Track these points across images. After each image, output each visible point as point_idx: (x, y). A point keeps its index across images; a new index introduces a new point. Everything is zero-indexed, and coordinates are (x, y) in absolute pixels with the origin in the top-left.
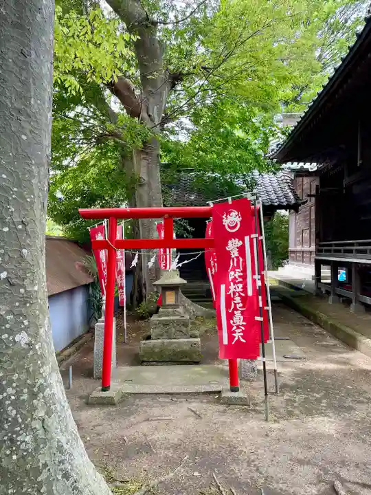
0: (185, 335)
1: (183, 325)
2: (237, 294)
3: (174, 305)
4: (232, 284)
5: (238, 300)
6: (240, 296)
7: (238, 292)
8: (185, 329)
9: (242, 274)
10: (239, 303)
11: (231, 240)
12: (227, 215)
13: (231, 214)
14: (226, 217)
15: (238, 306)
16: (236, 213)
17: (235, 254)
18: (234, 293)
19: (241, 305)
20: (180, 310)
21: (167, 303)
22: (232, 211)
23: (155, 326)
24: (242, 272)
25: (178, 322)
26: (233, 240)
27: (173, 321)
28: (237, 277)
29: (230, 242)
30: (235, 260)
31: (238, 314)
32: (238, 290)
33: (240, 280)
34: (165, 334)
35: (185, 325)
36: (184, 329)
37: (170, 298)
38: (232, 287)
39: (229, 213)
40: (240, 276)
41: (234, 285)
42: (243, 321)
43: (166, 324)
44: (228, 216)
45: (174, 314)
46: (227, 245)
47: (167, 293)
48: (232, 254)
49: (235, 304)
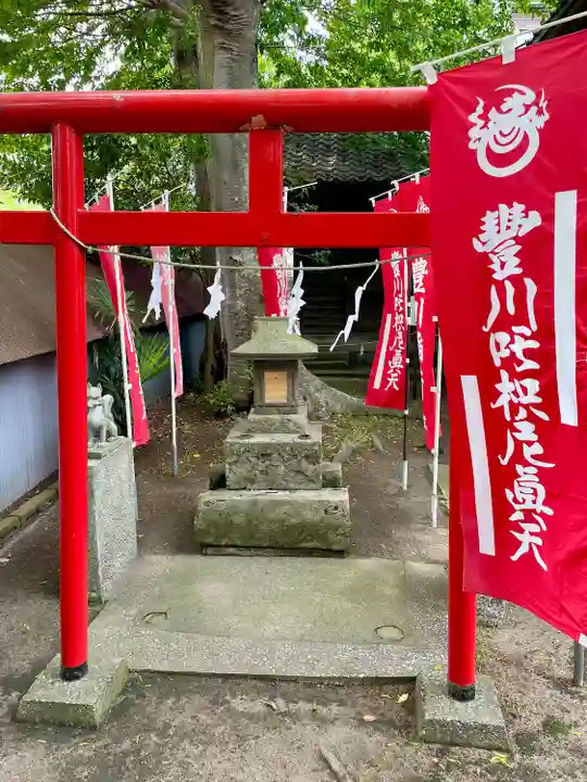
0: (310, 481)
1: (307, 457)
2: (523, 413)
3: (284, 406)
4: (504, 375)
5: (526, 431)
6: (531, 418)
7: (526, 407)
8: (312, 467)
9: (534, 344)
10: (530, 443)
11: (495, 208)
12: (487, 109)
13: (509, 103)
14: (484, 117)
15: (528, 452)
16: (530, 96)
17: (507, 264)
18: (514, 408)
19: (538, 449)
20: (300, 417)
21: (267, 401)
22: (510, 93)
23: (234, 458)
24: (534, 337)
25: (294, 451)
26: (503, 207)
27: (283, 445)
28: (520, 355)
29: (490, 218)
30: (510, 290)
31: (527, 478)
32: (524, 400)
33: (530, 365)
34: (260, 477)
35: (313, 458)
36: (309, 468)
37: (275, 389)
38: (505, 386)
39: (495, 101)
40: (528, 353)
41: (511, 380)
42: (545, 503)
43: (264, 453)
44: (493, 113)
45: (284, 428)
46: (477, 231)
47: (268, 375)
48: (496, 266)
49: (519, 445)
